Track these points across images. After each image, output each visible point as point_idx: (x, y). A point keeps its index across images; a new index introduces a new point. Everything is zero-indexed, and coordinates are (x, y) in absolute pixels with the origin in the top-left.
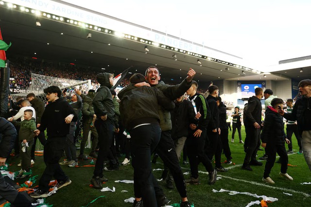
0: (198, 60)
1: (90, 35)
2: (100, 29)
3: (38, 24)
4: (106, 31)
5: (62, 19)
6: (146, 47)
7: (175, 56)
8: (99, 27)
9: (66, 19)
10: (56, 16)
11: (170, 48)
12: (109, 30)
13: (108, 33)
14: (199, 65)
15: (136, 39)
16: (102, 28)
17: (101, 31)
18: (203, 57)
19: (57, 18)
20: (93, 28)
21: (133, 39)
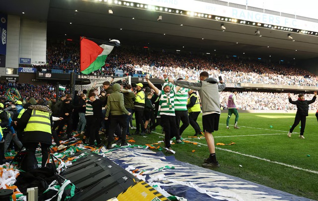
0: (289, 35)
1: (160, 18)
2: (170, 11)
3: (111, 12)
4: (177, 12)
5: (132, 5)
6: (222, 24)
7: (259, 32)
8: (169, 9)
9: (135, 4)
10: (127, 2)
11: (251, 23)
12: (180, 11)
13: (179, 13)
14: (291, 40)
15: (210, 17)
16: (172, 9)
17: (172, 12)
18: (295, 30)
19: (128, 4)
20: (164, 10)
21: (208, 18)
